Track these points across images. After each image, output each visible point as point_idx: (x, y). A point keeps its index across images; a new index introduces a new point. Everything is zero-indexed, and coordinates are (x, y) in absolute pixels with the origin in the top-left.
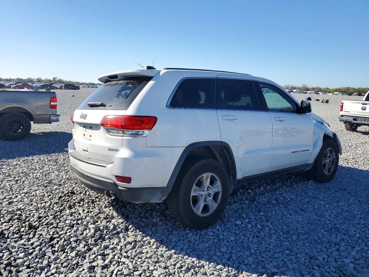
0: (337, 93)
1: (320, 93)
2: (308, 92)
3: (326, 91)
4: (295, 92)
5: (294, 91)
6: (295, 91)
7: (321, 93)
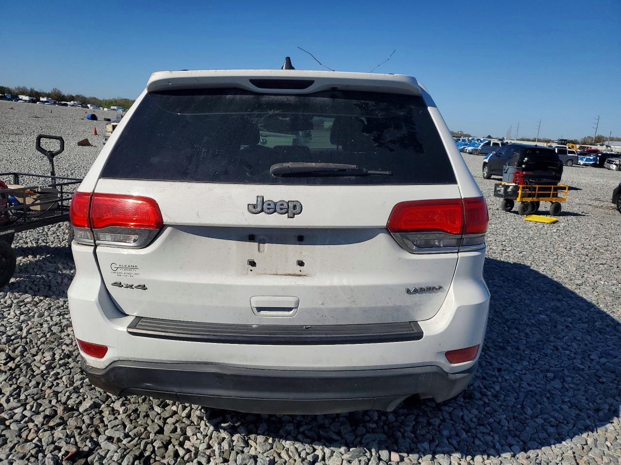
0: (115, 108)
1: (89, 105)
2: (68, 103)
3: (98, 103)
4: (46, 102)
5: (42, 99)
6: (45, 99)
7: (92, 107)
